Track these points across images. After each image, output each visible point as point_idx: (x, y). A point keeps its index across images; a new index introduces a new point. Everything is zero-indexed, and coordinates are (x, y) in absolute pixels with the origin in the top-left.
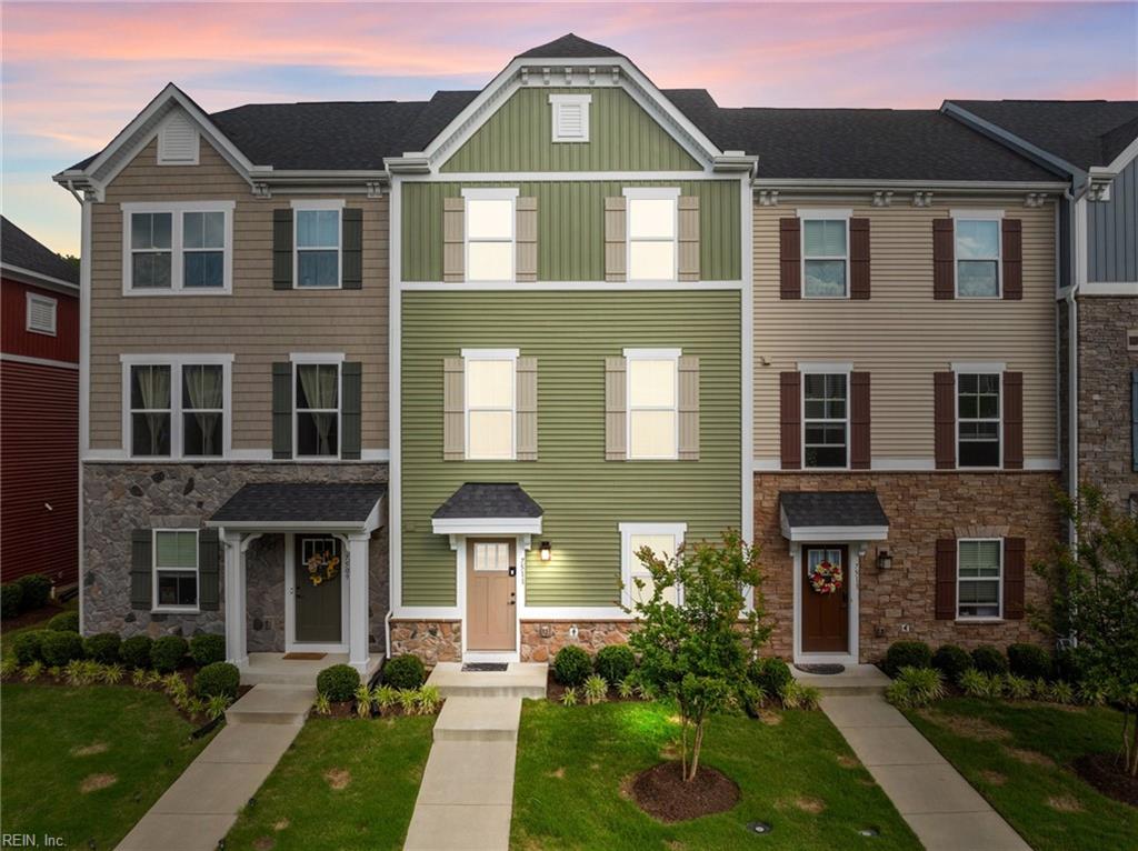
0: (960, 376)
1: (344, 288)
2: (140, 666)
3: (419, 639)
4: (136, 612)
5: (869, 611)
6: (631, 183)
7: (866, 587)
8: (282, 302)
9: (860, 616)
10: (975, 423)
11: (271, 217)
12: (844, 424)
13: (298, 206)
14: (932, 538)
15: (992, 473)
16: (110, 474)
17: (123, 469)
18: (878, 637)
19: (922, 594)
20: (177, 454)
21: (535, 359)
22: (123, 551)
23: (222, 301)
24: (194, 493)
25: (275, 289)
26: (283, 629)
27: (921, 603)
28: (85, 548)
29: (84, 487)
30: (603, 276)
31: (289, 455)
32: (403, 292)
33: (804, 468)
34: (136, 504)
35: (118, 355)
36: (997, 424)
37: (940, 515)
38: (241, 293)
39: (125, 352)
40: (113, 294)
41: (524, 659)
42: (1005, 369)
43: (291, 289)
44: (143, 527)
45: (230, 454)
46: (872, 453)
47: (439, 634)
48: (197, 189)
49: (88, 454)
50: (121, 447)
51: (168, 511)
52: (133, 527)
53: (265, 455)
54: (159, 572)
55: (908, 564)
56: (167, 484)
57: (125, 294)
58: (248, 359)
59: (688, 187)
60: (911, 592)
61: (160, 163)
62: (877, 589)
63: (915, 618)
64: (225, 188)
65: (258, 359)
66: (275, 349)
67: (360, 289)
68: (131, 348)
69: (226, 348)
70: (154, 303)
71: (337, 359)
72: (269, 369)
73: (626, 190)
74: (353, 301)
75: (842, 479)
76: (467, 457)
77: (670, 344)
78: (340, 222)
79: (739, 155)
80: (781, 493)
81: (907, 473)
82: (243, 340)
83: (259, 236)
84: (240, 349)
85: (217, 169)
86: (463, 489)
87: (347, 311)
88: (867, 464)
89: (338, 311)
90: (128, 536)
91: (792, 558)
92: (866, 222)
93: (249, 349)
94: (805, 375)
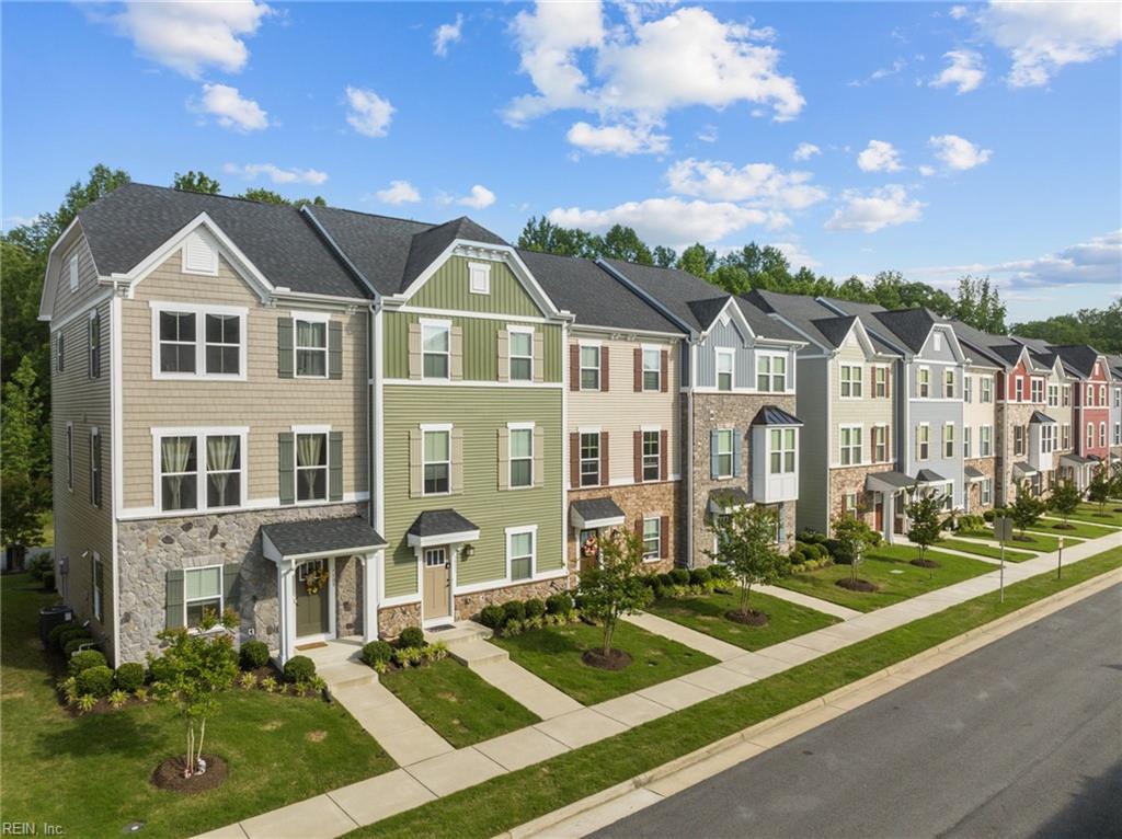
0: (644, 433)
1: (330, 379)
3: (396, 618)
6: (511, 322)
10: (650, 458)
11: (275, 322)
12: (598, 461)
13: (297, 315)
14: (633, 521)
15: (656, 483)
16: (143, 528)
17: (155, 523)
20: (202, 506)
21: (461, 430)
22: (157, 590)
23: (240, 386)
24: (218, 536)
25: (280, 377)
28: (122, 592)
30: (497, 379)
31: (292, 501)
32: (384, 386)
33: (581, 487)
34: (168, 550)
35: (149, 429)
36: (658, 457)
37: (637, 507)
38: (253, 380)
39: (156, 425)
40: (144, 377)
41: (457, 619)
42: (661, 429)
43: (292, 378)
44: (176, 568)
45: (247, 503)
46: (610, 476)
47: (408, 613)
48: (216, 295)
50: (152, 504)
51: (196, 553)
52: (166, 569)
53: (274, 502)
54: (190, 603)
56: (194, 532)
57: (154, 378)
58: (260, 430)
59: (538, 327)
61: (184, 271)
64: (240, 297)
65: (266, 430)
66: (280, 423)
67: (340, 379)
68: (161, 423)
69: (242, 422)
70: (180, 385)
71: (325, 429)
72: (276, 438)
73: (509, 327)
74: (336, 388)
75: (597, 491)
76: (423, 494)
77: (529, 419)
78: (327, 330)
79: (567, 313)
80: (572, 502)
81: (623, 486)
82: (256, 416)
83: (267, 337)
84: (253, 423)
85: (232, 281)
86: (422, 515)
87: (332, 395)
88: (608, 482)
89: (326, 395)
90: (163, 578)
91: (576, 538)
92: (608, 349)
93: (260, 423)
94: (582, 435)
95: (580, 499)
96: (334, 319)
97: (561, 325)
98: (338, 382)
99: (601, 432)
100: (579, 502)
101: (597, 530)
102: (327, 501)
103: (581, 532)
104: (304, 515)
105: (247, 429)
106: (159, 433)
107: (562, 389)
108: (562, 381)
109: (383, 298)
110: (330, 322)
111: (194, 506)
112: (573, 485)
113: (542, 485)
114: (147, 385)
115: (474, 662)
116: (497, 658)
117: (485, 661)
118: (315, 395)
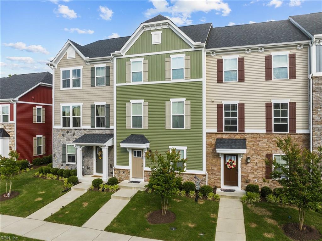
0: (274, 104)
1: (106, 86)
2: (61, 176)
3: (120, 174)
4: (63, 164)
5: (244, 174)
6: (172, 54)
7: (243, 167)
8: (93, 90)
9: (242, 176)
10: (280, 118)
11: (90, 69)
12: (237, 119)
13: (96, 66)
14: (265, 154)
15: (285, 134)
16: (58, 131)
17: (61, 130)
18: (247, 183)
19: (262, 171)
20: (71, 127)
21: (148, 102)
22: (60, 149)
23: (80, 90)
24: (75, 136)
25: (91, 87)
26: (93, 169)
27: (261, 173)
28: (54, 148)
29: (53, 134)
30: (165, 80)
31: (94, 127)
32: (117, 86)
33: (224, 132)
34: (63, 138)
35: (60, 104)
36: (287, 119)
37: (267, 147)
38: (84, 88)
39: (61, 103)
40: (59, 90)
41: (145, 181)
42: (290, 101)
43: (94, 87)
44: (65, 144)
45: (82, 127)
46: (245, 127)
47: (125, 173)
48: (75, 64)
49: (54, 127)
50: (60, 125)
51: (69, 140)
52: (63, 144)
53: (89, 127)
54: (68, 155)
55: (256, 161)
56: (69, 134)
57: (61, 90)
58: (86, 104)
59: (187, 53)
60: (257, 170)
61: (68, 58)
62: (247, 168)
63: (259, 178)
64: (81, 63)
66: (91, 102)
67: (110, 85)
68: (63, 102)
69: (81, 101)
71: (104, 103)
72: (90, 106)
73: (171, 56)
74: (108, 89)
75: (236, 135)
76: (132, 128)
77: (183, 97)
78: (105, 69)
79: (199, 43)
80: (217, 139)
81: (256, 134)
82: (85, 99)
83: (88, 74)
84: (84, 102)
85: (79, 59)
86: (130, 136)
87: (107, 92)
88: (244, 131)
89: (105, 92)
90: (62, 146)
91: (221, 158)
92: (243, 59)
93: (86, 102)
94: (225, 105)
95: (223, 138)
97: (202, 50)
98: (109, 87)
99: (239, 104)
100: (222, 139)
101: (237, 156)
103: (225, 155)
105: (82, 104)
106: (62, 105)
107: (202, 81)
108: (202, 78)
109: (112, 54)
110: (106, 67)
111: (69, 126)
112: (218, 131)
113: (190, 128)
114: (60, 92)
115: (114, 196)
116: (124, 198)
117: (119, 197)
118: (101, 92)
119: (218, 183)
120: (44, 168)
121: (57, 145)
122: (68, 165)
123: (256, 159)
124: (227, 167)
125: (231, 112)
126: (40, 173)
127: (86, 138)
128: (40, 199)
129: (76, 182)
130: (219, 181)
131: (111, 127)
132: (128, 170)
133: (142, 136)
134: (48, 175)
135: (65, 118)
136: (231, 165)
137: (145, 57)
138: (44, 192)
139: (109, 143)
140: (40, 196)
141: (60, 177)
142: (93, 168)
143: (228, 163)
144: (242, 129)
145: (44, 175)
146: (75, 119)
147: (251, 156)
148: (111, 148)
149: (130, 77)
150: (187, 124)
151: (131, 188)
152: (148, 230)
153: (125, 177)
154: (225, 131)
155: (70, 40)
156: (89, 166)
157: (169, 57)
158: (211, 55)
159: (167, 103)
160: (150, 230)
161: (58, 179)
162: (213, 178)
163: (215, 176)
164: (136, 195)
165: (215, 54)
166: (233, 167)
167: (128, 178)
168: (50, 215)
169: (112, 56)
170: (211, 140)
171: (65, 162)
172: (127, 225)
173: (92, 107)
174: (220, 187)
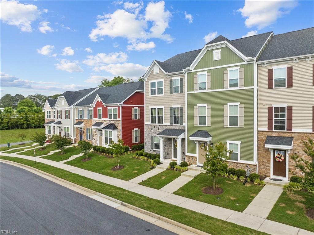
1: (180, 93)
3: (190, 159)
4: (152, 150)
5: (291, 167)
6: (229, 67)
7: (290, 161)
8: (171, 96)
9: (289, 169)
11: (169, 81)
12: (285, 120)
13: (173, 78)
16: (148, 126)
17: (150, 126)
20: (157, 123)
21: (210, 106)
22: (150, 139)
23: (163, 97)
24: (159, 130)
25: (170, 94)
28: (145, 138)
29: (145, 128)
30: (223, 88)
31: (172, 124)
32: (188, 94)
34: (151, 131)
38: (165, 95)
40: (148, 96)
43: (172, 94)
44: (152, 135)
45: (164, 124)
46: (293, 127)
47: (193, 159)
48: (159, 77)
49: (146, 123)
50: (149, 122)
51: (156, 133)
53: (169, 124)
54: (155, 143)
56: (155, 128)
57: (150, 96)
58: (166, 107)
59: (241, 66)
61: (154, 73)
64: (163, 77)
65: (168, 107)
66: (170, 105)
67: (183, 93)
68: (151, 105)
69: (163, 105)
70: (153, 97)
71: (179, 106)
72: (169, 108)
73: (228, 69)
74: (182, 96)
75: (284, 133)
76: (198, 125)
77: (237, 102)
78: (180, 81)
79: (251, 58)
80: (268, 136)
81: (303, 133)
82: (166, 103)
83: (168, 85)
84: (165, 105)
85: (162, 73)
86: (197, 131)
87: (181, 97)
88: (291, 130)
89: (180, 98)
90: (150, 137)
91: (270, 152)
92: (291, 67)
93: (167, 105)
94: (274, 108)
95: (273, 135)
96: (181, 78)
97: (253, 63)
98: (182, 94)
99: (287, 107)
100: (271, 137)
101: (285, 151)
102: (179, 125)
103: (275, 150)
104: (174, 128)
105: (164, 107)
106: (151, 107)
107: (253, 89)
108: (253, 86)
109: (183, 70)
110: (180, 78)
111: (155, 123)
112: (269, 129)
113: (243, 127)
114: (149, 98)
115: (183, 174)
116: (190, 176)
117: (186, 175)
118: (177, 98)
119: (268, 173)
120: (139, 152)
121: (147, 136)
122: (154, 151)
123: (303, 154)
124: (276, 160)
125: (280, 113)
126: (136, 155)
127: (166, 132)
128: (136, 172)
129: (159, 163)
130: (268, 171)
131: (184, 124)
132: (195, 157)
133: (206, 132)
134: (141, 157)
135: (153, 117)
136: (280, 158)
137: (209, 71)
138: (138, 168)
139: (182, 136)
140: (136, 170)
141: (149, 159)
142: (171, 154)
143: (277, 157)
144: (290, 128)
145: (139, 157)
146: (159, 117)
147: (298, 152)
148: (183, 140)
149: (197, 87)
150: (241, 123)
151: (196, 170)
152: (201, 197)
153: (193, 163)
154: (274, 129)
155: (155, 60)
156: (169, 153)
157: (227, 70)
158: (263, 65)
159: (225, 106)
160: (202, 197)
161: (147, 160)
162: (263, 169)
163: (266, 167)
164: (199, 175)
165: (266, 65)
166: (281, 161)
167: (195, 163)
168: (142, 181)
169: (184, 71)
170: (262, 137)
171: (152, 149)
172: (188, 192)
173: (171, 109)
174: (269, 176)
